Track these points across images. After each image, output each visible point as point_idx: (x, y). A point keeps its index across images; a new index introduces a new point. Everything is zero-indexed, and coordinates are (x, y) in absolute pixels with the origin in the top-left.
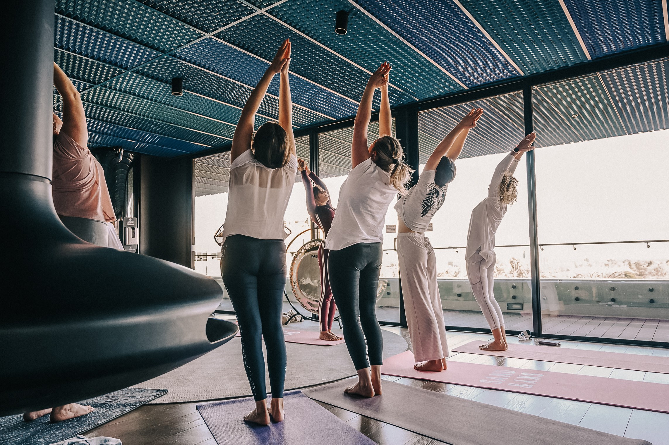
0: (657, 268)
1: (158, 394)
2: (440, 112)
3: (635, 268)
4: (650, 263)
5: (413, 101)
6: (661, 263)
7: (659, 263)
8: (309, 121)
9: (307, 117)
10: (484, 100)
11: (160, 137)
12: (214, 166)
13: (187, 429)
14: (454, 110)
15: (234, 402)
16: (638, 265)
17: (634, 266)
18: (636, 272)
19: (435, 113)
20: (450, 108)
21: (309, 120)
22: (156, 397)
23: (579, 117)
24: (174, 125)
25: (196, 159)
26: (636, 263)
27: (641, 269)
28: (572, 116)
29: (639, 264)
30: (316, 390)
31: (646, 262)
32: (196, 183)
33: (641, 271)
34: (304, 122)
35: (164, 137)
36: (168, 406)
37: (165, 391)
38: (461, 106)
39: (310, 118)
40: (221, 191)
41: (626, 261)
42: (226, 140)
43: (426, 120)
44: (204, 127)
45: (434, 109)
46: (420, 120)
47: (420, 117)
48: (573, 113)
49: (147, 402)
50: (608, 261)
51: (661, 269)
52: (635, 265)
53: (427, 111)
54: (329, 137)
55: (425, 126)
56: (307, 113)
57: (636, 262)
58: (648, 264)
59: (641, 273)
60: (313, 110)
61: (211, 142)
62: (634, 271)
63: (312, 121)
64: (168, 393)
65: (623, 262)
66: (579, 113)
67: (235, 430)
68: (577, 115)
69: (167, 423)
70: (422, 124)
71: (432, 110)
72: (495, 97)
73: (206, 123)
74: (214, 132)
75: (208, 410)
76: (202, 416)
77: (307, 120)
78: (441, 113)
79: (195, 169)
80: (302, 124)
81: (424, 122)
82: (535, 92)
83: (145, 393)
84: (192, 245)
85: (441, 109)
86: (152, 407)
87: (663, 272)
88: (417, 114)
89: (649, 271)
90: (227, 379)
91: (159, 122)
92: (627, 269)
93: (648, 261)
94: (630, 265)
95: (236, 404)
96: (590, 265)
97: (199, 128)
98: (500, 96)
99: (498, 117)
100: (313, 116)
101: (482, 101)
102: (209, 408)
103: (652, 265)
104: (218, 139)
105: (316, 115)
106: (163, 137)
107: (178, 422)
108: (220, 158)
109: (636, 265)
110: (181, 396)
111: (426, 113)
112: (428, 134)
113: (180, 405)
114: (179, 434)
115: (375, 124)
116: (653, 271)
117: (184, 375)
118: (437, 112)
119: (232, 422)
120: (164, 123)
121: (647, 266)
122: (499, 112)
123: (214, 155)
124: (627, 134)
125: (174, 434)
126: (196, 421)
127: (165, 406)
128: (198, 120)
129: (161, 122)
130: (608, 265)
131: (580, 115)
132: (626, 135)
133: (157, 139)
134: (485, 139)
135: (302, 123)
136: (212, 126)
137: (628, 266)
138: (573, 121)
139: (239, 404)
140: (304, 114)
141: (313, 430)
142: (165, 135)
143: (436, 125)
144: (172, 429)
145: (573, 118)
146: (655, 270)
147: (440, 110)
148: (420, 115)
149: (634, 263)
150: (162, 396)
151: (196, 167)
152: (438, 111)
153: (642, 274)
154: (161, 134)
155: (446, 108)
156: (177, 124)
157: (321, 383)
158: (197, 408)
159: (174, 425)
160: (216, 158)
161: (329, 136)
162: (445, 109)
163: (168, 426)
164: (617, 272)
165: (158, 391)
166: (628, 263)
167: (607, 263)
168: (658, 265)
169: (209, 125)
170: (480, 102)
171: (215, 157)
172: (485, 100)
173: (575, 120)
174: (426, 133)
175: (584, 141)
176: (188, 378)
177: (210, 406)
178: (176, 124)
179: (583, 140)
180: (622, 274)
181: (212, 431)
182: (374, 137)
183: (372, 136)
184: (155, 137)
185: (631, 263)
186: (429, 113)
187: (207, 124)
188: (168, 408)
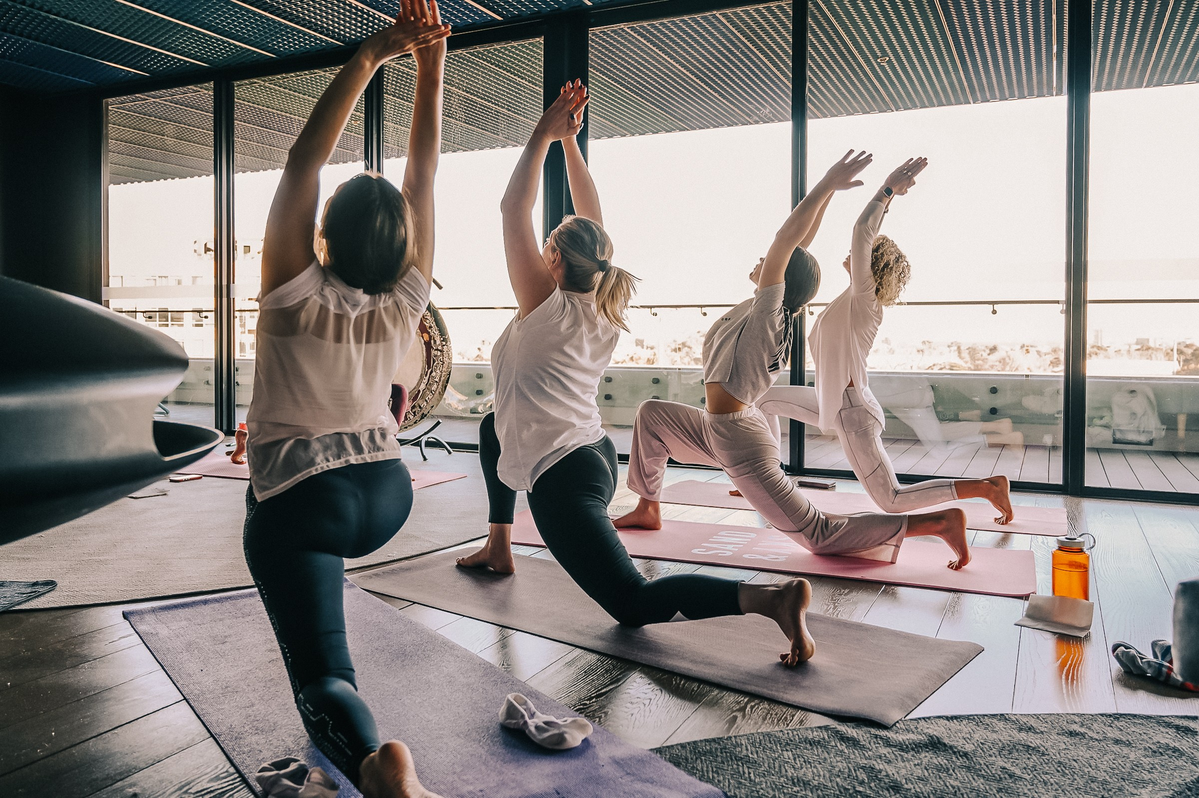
0: (1004, 359)
1: (34, 590)
2: (632, 33)
3: (967, 358)
4: (993, 349)
5: (579, 6)
6: (1012, 350)
7: (1008, 349)
8: (365, 32)
9: (361, 22)
10: (718, 15)
11: (24, 43)
12: (153, 118)
13: (103, 654)
14: (659, 31)
15: (205, 602)
16: (972, 351)
17: (965, 354)
18: (969, 365)
19: (623, 34)
20: (653, 26)
21: (365, 30)
22: (30, 596)
23: (890, 62)
24: (59, 19)
25: (110, 100)
26: (969, 348)
27: (978, 360)
28: (879, 60)
29: (974, 350)
30: (376, 575)
31: (986, 347)
32: (111, 154)
33: (977, 362)
34: (353, 32)
35: (36, 44)
36: (59, 613)
37: (51, 584)
38: (674, 23)
39: (366, 25)
40: (168, 176)
41: (954, 344)
42: (180, 60)
43: (604, 47)
44: (129, 28)
45: (622, 25)
46: (593, 47)
47: (593, 41)
48: (879, 54)
49: (11, 607)
50: (924, 342)
51: (1010, 359)
52: (967, 351)
53: (607, 29)
54: (405, 69)
55: (602, 60)
56: (360, 13)
57: (970, 346)
58: (991, 350)
59: (977, 366)
60: (374, 8)
61: (145, 63)
62: (966, 362)
63: (370, 32)
64: (57, 588)
65: (949, 346)
66: (891, 55)
67: (211, 655)
68: (888, 59)
69: (59, 646)
70: (596, 56)
71: (615, 27)
72: (738, 10)
73: (134, 19)
74: (153, 41)
75: (149, 618)
76: (135, 630)
77: (359, 30)
78: (634, 35)
79: (108, 123)
80: (349, 38)
81: (600, 52)
82: (814, 6)
83: (4, 590)
84: (103, 288)
85: (635, 26)
86: (21, 615)
87: (1013, 365)
88: (588, 34)
89: (991, 364)
90: (188, 558)
91: (23, 10)
92: (954, 359)
93: (991, 346)
94: (959, 353)
95: (212, 605)
96: (892, 352)
97: (118, 28)
98: (748, 9)
99: (743, 52)
100: (373, 22)
101: (714, 16)
102: (153, 616)
103: (997, 352)
104: (162, 58)
105: (380, 21)
106: (32, 44)
107: (83, 642)
108: (166, 101)
109: (970, 352)
110: (87, 593)
111: (605, 33)
112: (607, 76)
113: (85, 611)
114: (86, 665)
115: (501, 48)
116: (997, 363)
117: (92, 552)
118: (627, 33)
119: (204, 641)
120: (36, 12)
121: (989, 355)
122: (746, 41)
123: (153, 93)
124: (972, 103)
125: (75, 666)
126: (122, 640)
127: (53, 613)
128: (116, 12)
129: (28, 9)
130: (922, 351)
131: (892, 58)
132: (970, 103)
133: (19, 48)
134: (716, 95)
135: (348, 35)
136: (148, 26)
137: (957, 353)
138: (878, 70)
139: (217, 605)
140: (354, 16)
141: (373, 649)
142: (37, 39)
143: (623, 59)
144: (71, 656)
145: (878, 64)
146: (1000, 362)
147: (632, 29)
148: (593, 35)
149: (967, 349)
150: (45, 593)
151: (111, 117)
152: (629, 31)
153: (979, 367)
154: (29, 37)
155: (645, 24)
156: (66, 17)
157: (386, 561)
158: (125, 616)
159: (74, 649)
160: (158, 100)
161: (406, 67)
162: (642, 27)
163: (60, 650)
164: (938, 364)
165: (35, 584)
166: (956, 348)
167: (921, 347)
168: (1007, 352)
169: (140, 24)
170: (710, 17)
171: (154, 98)
172: (720, 14)
173: (883, 68)
174: (604, 74)
175: (897, 110)
176: (101, 558)
177: (154, 610)
178: (63, 17)
179: (893, 108)
180: (945, 367)
181: (159, 660)
182: (500, 76)
183: (496, 74)
184: (14, 44)
185: (962, 348)
186: (612, 32)
187: (135, 23)
188: (60, 617)
